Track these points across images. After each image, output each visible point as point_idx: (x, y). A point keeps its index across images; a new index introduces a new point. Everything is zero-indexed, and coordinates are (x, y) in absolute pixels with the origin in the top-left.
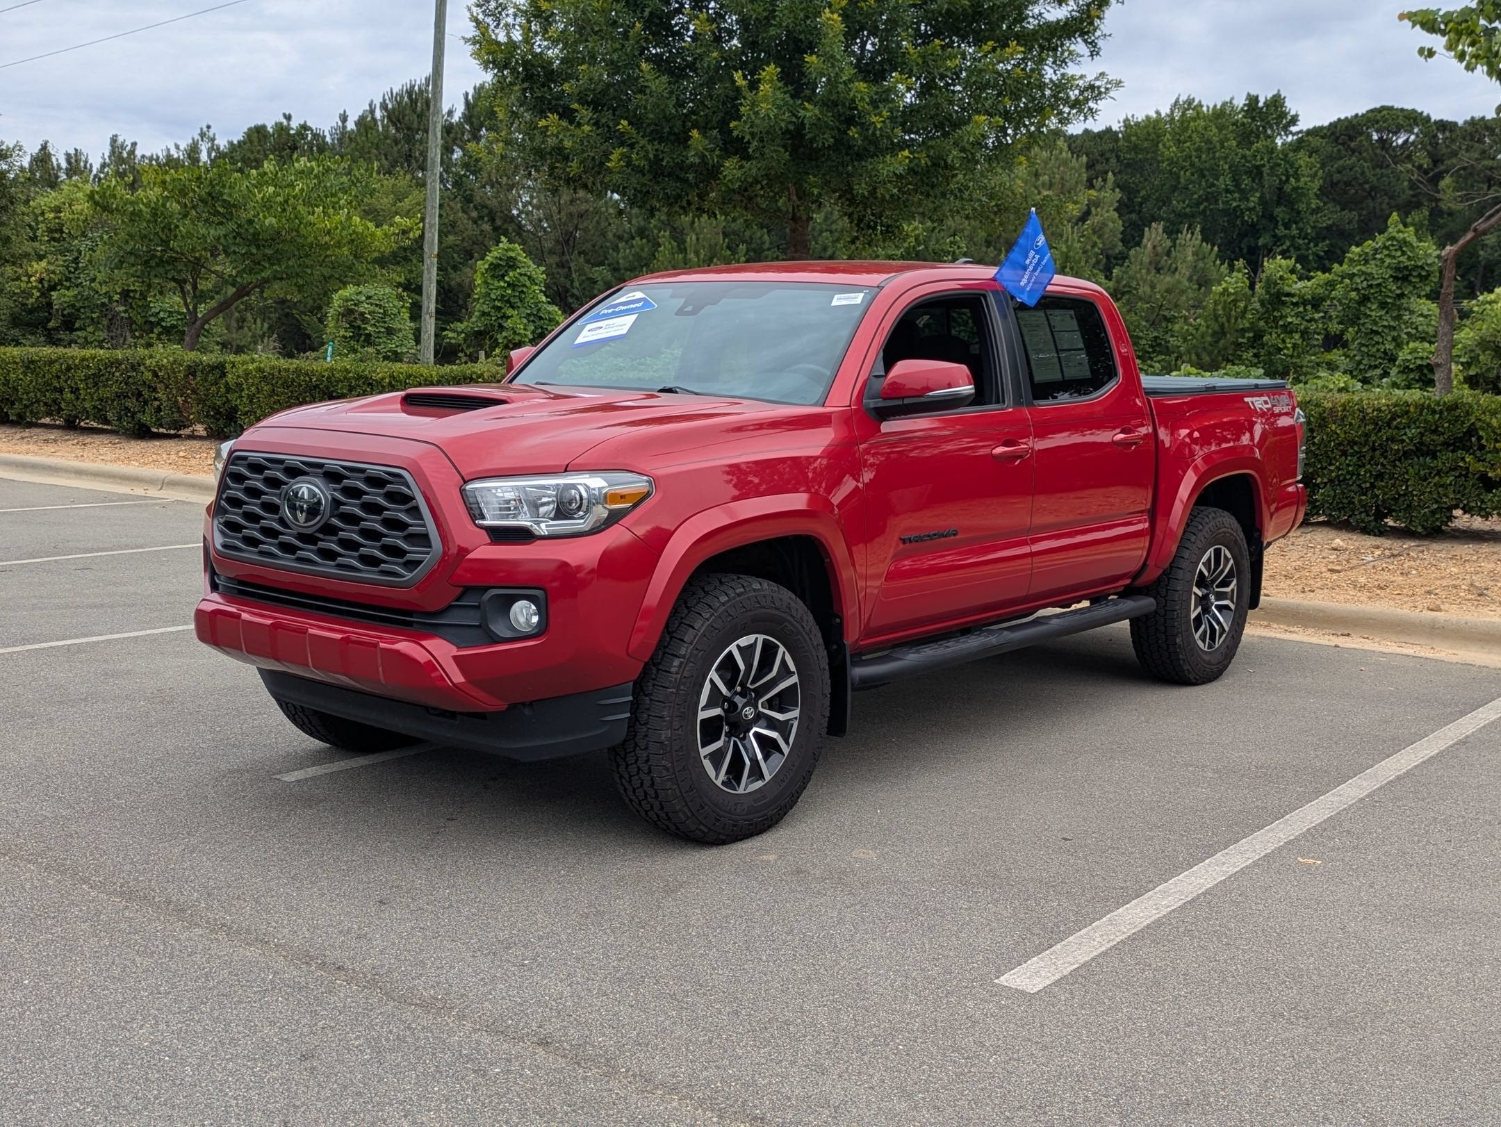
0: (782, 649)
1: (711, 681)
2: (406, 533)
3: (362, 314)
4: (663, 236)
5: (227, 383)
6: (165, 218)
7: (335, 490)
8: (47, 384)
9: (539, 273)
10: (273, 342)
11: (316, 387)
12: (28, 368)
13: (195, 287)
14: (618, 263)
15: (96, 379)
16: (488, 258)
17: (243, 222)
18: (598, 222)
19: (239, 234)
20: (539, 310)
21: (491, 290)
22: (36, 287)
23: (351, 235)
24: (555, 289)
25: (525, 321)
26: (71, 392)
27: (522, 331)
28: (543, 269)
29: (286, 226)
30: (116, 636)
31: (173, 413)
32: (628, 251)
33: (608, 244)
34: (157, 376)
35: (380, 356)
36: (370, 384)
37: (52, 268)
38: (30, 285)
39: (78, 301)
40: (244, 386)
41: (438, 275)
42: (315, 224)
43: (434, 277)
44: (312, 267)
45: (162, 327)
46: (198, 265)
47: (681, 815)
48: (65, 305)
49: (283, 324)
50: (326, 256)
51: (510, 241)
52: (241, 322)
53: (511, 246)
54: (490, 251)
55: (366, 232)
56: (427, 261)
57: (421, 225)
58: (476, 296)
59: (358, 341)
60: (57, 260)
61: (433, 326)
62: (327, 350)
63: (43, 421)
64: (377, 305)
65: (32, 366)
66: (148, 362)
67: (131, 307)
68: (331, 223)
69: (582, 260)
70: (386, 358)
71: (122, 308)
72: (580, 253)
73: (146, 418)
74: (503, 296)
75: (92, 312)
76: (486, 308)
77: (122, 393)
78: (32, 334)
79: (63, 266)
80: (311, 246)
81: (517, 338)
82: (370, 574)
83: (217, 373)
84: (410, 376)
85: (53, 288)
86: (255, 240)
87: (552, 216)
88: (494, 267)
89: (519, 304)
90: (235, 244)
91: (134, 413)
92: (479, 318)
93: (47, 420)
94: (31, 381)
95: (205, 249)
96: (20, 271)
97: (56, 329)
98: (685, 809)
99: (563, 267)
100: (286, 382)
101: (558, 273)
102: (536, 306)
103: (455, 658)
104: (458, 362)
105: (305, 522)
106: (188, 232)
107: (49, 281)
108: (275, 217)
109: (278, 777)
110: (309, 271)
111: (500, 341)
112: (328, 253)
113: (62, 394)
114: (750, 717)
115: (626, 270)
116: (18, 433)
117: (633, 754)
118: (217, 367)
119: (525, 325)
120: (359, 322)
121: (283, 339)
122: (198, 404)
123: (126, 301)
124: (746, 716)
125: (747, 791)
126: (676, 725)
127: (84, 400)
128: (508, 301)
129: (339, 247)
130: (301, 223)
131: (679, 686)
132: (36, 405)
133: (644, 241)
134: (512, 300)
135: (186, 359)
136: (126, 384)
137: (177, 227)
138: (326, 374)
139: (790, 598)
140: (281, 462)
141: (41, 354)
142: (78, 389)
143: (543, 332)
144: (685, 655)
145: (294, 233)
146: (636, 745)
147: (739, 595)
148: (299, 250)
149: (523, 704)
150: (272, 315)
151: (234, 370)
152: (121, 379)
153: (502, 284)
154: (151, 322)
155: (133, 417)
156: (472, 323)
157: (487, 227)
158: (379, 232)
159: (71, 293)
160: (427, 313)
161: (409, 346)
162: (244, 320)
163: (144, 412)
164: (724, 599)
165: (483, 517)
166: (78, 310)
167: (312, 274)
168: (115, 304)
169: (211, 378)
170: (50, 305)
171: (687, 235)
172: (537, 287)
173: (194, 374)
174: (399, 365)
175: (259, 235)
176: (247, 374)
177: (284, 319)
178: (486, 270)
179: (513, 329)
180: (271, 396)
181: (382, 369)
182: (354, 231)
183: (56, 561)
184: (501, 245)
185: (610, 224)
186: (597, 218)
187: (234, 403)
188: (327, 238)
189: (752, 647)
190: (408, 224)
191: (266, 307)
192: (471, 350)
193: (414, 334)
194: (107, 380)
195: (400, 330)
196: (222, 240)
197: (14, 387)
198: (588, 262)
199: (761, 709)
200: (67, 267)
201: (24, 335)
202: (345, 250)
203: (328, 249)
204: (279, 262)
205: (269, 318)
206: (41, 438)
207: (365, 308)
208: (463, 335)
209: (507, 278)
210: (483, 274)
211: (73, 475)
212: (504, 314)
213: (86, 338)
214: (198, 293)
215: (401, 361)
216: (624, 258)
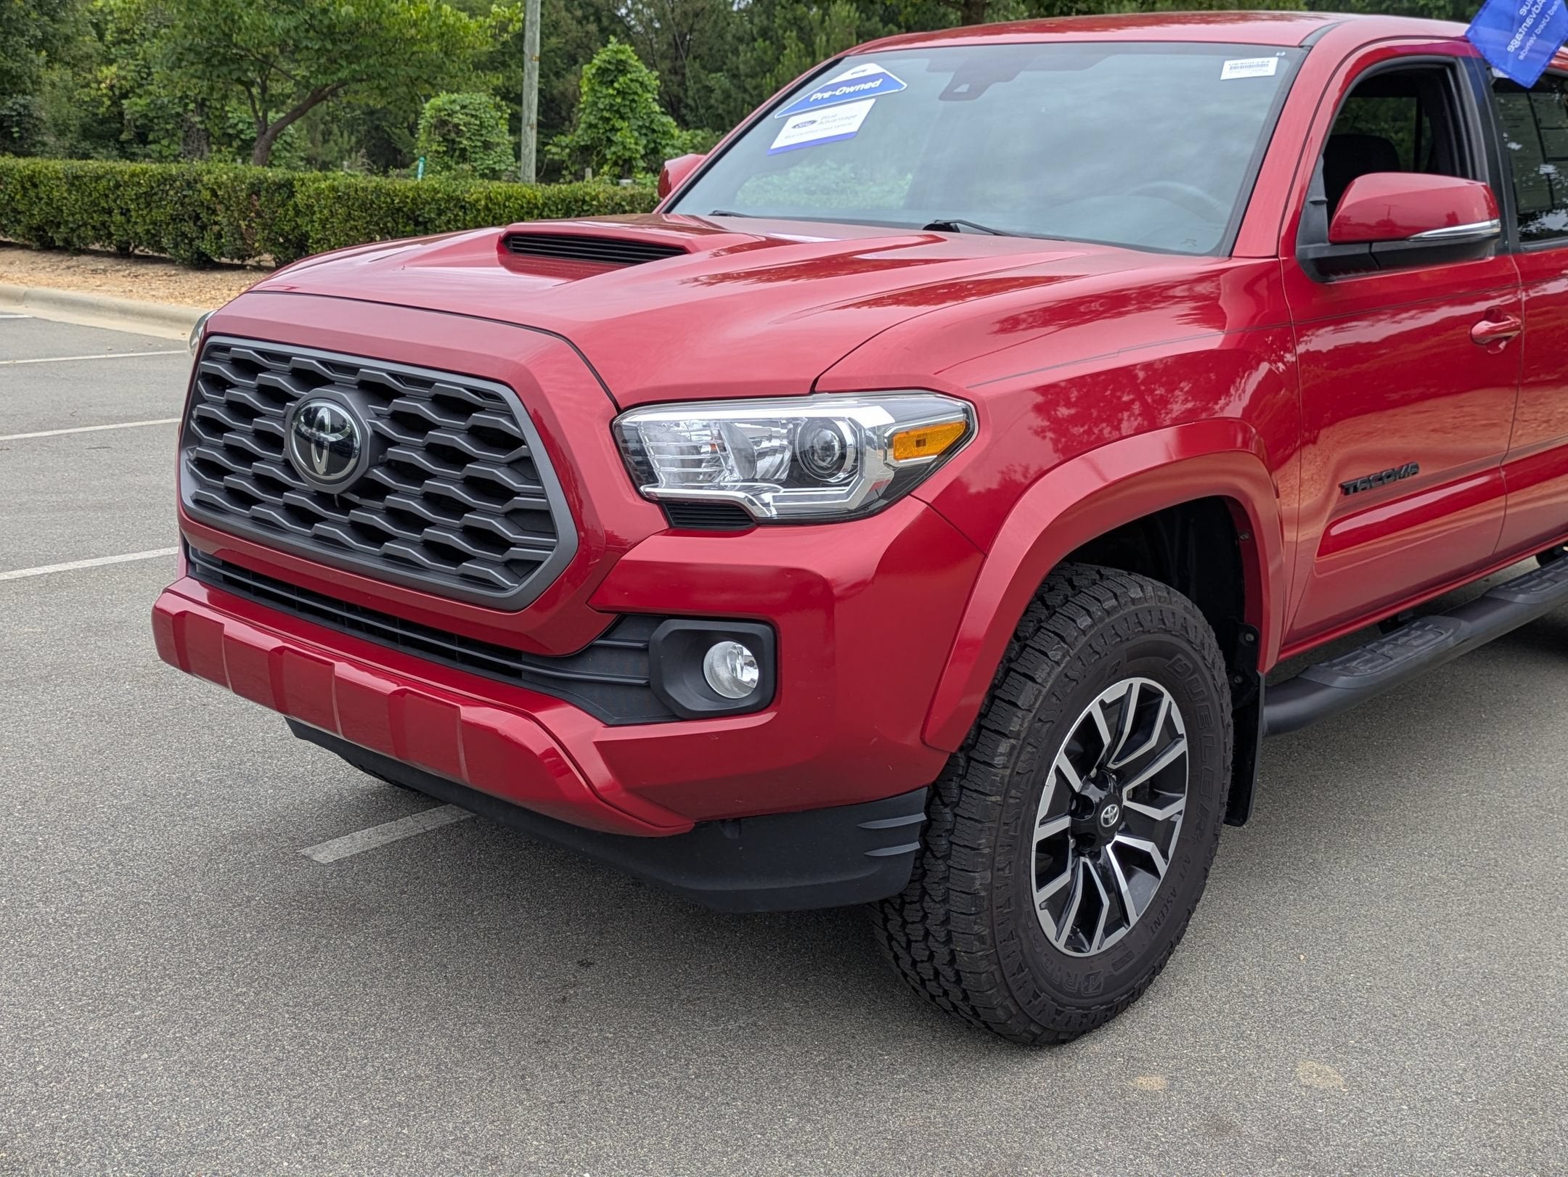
0: (1167, 697)
1: (1058, 771)
2: (508, 506)
3: (457, 126)
4: (790, 37)
5: (296, 205)
6: (227, 7)
7: (379, 416)
8: (94, 203)
9: (651, 78)
10: (361, 158)
11: (399, 210)
12: (72, 184)
13: (264, 89)
14: (737, 68)
15: (148, 199)
16: (595, 61)
17: (317, 11)
18: (715, 22)
19: (311, 26)
20: (652, 122)
21: (599, 98)
22: (106, 95)
23: (440, 27)
24: (667, 98)
25: (636, 134)
26: (122, 214)
27: (633, 146)
28: (656, 73)
29: (366, 16)
30: (117, 559)
31: (235, 240)
32: (749, 54)
33: (727, 47)
34: (217, 196)
35: (477, 174)
36: (463, 207)
37: (123, 73)
38: (100, 93)
39: (151, 110)
40: (316, 209)
41: (539, 82)
42: (399, 14)
43: (536, 85)
44: (396, 67)
45: (241, 140)
46: (267, 64)
47: (1000, 1012)
48: (137, 115)
49: (373, 138)
50: (413, 53)
51: (620, 42)
52: (327, 135)
53: (621, 47)
54: (598, 54)
55: (458, 24)
56: (528, 65)
57: (522, 15)
58: (582, 106)
59: (452, 157)
60: (128, 64)
61: (535, 140)
62: (418, 166)
63: (92, 247)
64: (472, 116)
65: (77, 183)
66: (205, 179)
67: (208, 118)
68: (417, 12)
69: (697, 65)
70: (483, 176)
71: (197, 119)
72: (695, 58)
73: (206, 246)
74: (612, 105)
75: (167, 123)
76: (592, 119)
77: (178, 215)
78: (103, 147)
79: (134, 71)
80: (395, 40)
81: (627, 154)
82: (442, 577)
83: (285, 192)
84: (510, 197)
85: (125, 96)
86: (330, 33)
87: (664, 15)
88: (602, 72)
89: (630, 115)
90: (306, 38)
91: (192, 240)
92: (585, 131)
93: (97, 247)
94: (77, 200)
95: (273, 44)
96: (89, 77)
97: (129, 142)
98: (1008, 1003)
99: (676, 73)
100: (364, 203)
101: (671, 81)
102: (649, 117)
103: (599, 745)
104: (561, 180)
105: (327, 473)
106: (253, 23)
107: (120, 88)
108: (353, 5)
109: (307, 851)
110: (393, 71)
111: (608, 157)
112: (415, 49)
113: (111, 216)
114: (1113, 822)
115: (747, 76)
116: (63, 261)
117: (917, 906)
118: (284, 185)
119: (637, 138)
120: (453, 135)
121: (373, 155)
122: (264, 229)
123: (202, 111)
124: (1106, 821)
125: (1103, 949)
126: (1000, 861)
127: (136, 223)
128: (618, 111)
129: (428, 43)
130: (382, 12)
131: (1007, 791)
132: (83, 229)
133: (767, 43)
134: (622, 110)
135: (248, 174)
136: (182, 205)
137: (241, 17)
138: (410, 194)
139: (1186, 608)
140: (286, 358)
141: (86, 168)
142: (128, 210)
143: (656, 147)
144: (1019, 733)
145: (375, 26)
146: (924, 892)
147: (1108, 613)
148: (381, 45)
149: (723, 821)
150: (360, 128)
151: (304, 189)
152: (175, 199)
153: (611, 91)
154: (230, 135)
155: (190, 244)
156: (578, 136)
157: (593, 28)
158: (473, 25)
159: (142, 102)
160: (528, 124)
161: (508, 162)
162: (330, 133)
163: (203, 238)
164: (1084, 622)
165: (652, 478)
166: (151, 121)
167: (396, 74)
168: (190, 114)
169: (277, 198)
170: (121, 114)
171: (816, 35)
172: (649, 95)
173: (258, 194)
174: (496, 184)
175: (335, 27)
176: (319, 194)
177: (373, 133)
178: (594, 75)
179: (623, 143)
180: (347, 221)
181: (476, 189)
182: (444, 23)
183: (68, 435)
184: (610, 46)
185: (728, 24)
186: (714, 17)
187: (304, 229)
188: (413, 31)
189: (1122, 702)
190: (507, 15)
191: (354, 118)
192: (577, 167)
193: (513, 149)
194: (161, 200)
195: (498, 144)
196: (292, 33)
197: (58, 207)
198: (704, 67)
199: (1126, 803)
200: (139, 72)
201: (95, 148)
202: (434, 46)
203: (414, 44)
204: (358, 59)
205: (358, 131)
206: (90, 267)
207: (459, 118)
208: (567, 150)
209: (616, 85)
210: (589, 80)
211: (118, 315)
212: (613, 126)
213: (160, 152)
214: (267, 97)
215: (499, 179)
216: (745, 62)
